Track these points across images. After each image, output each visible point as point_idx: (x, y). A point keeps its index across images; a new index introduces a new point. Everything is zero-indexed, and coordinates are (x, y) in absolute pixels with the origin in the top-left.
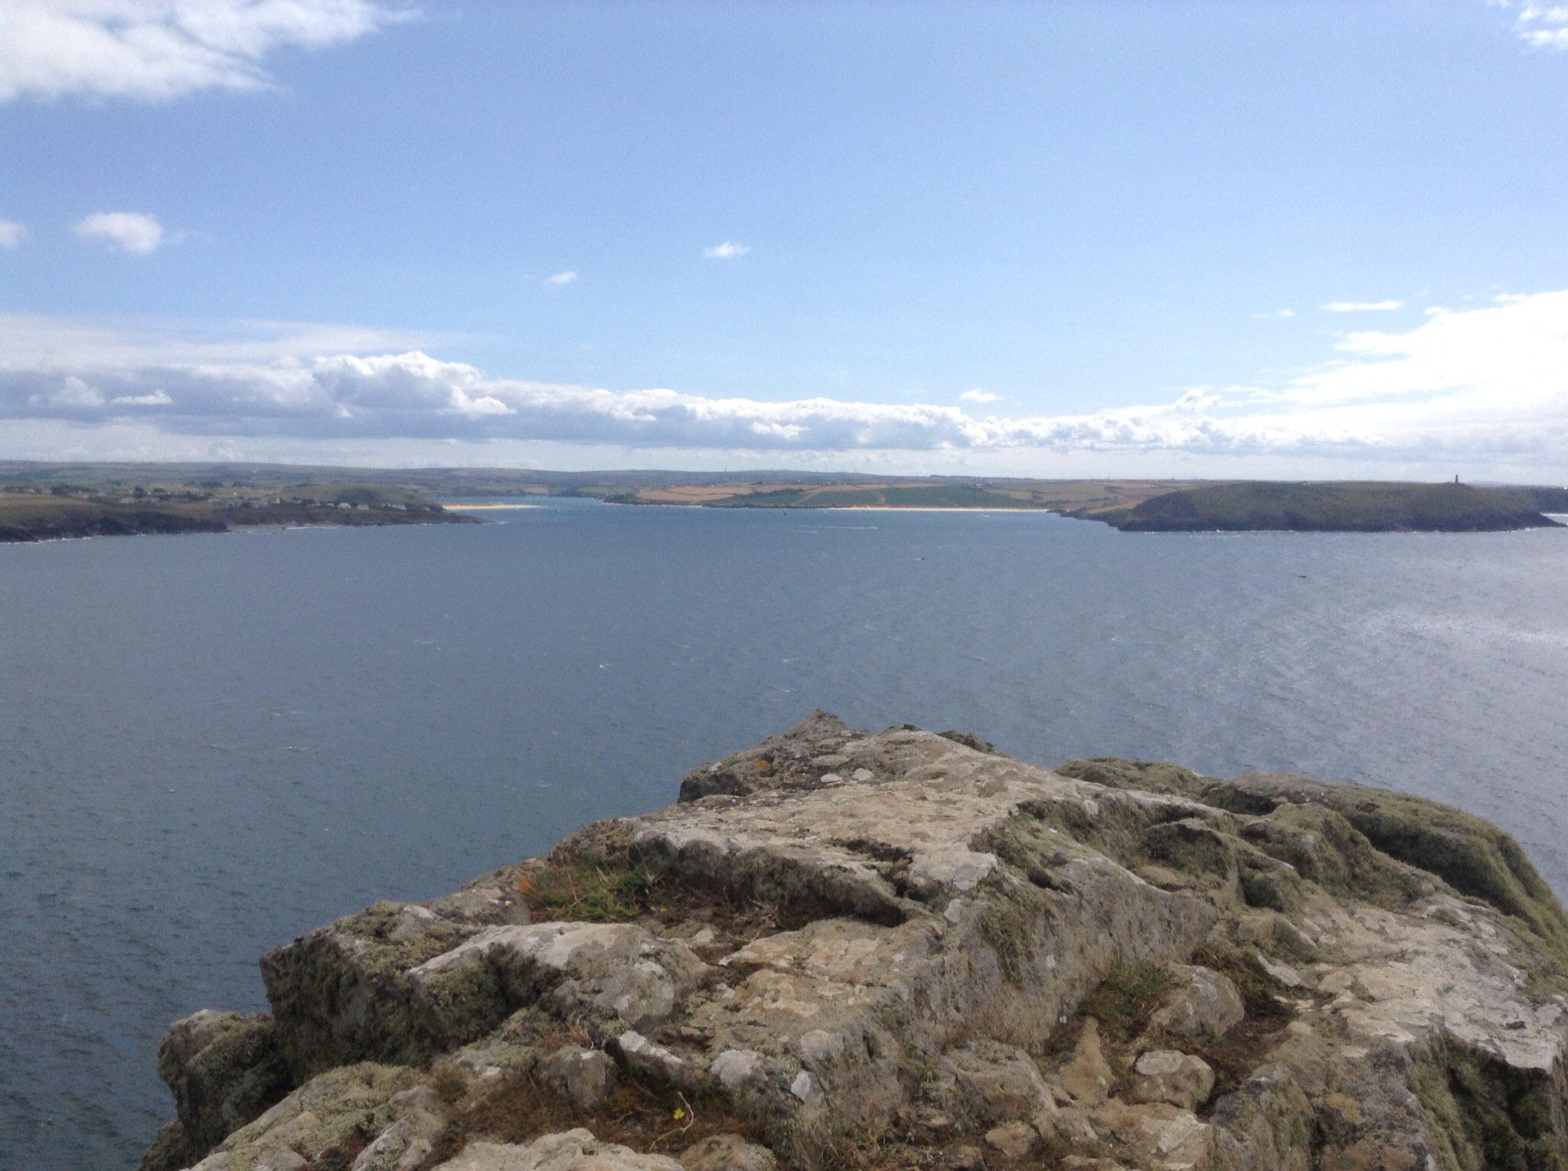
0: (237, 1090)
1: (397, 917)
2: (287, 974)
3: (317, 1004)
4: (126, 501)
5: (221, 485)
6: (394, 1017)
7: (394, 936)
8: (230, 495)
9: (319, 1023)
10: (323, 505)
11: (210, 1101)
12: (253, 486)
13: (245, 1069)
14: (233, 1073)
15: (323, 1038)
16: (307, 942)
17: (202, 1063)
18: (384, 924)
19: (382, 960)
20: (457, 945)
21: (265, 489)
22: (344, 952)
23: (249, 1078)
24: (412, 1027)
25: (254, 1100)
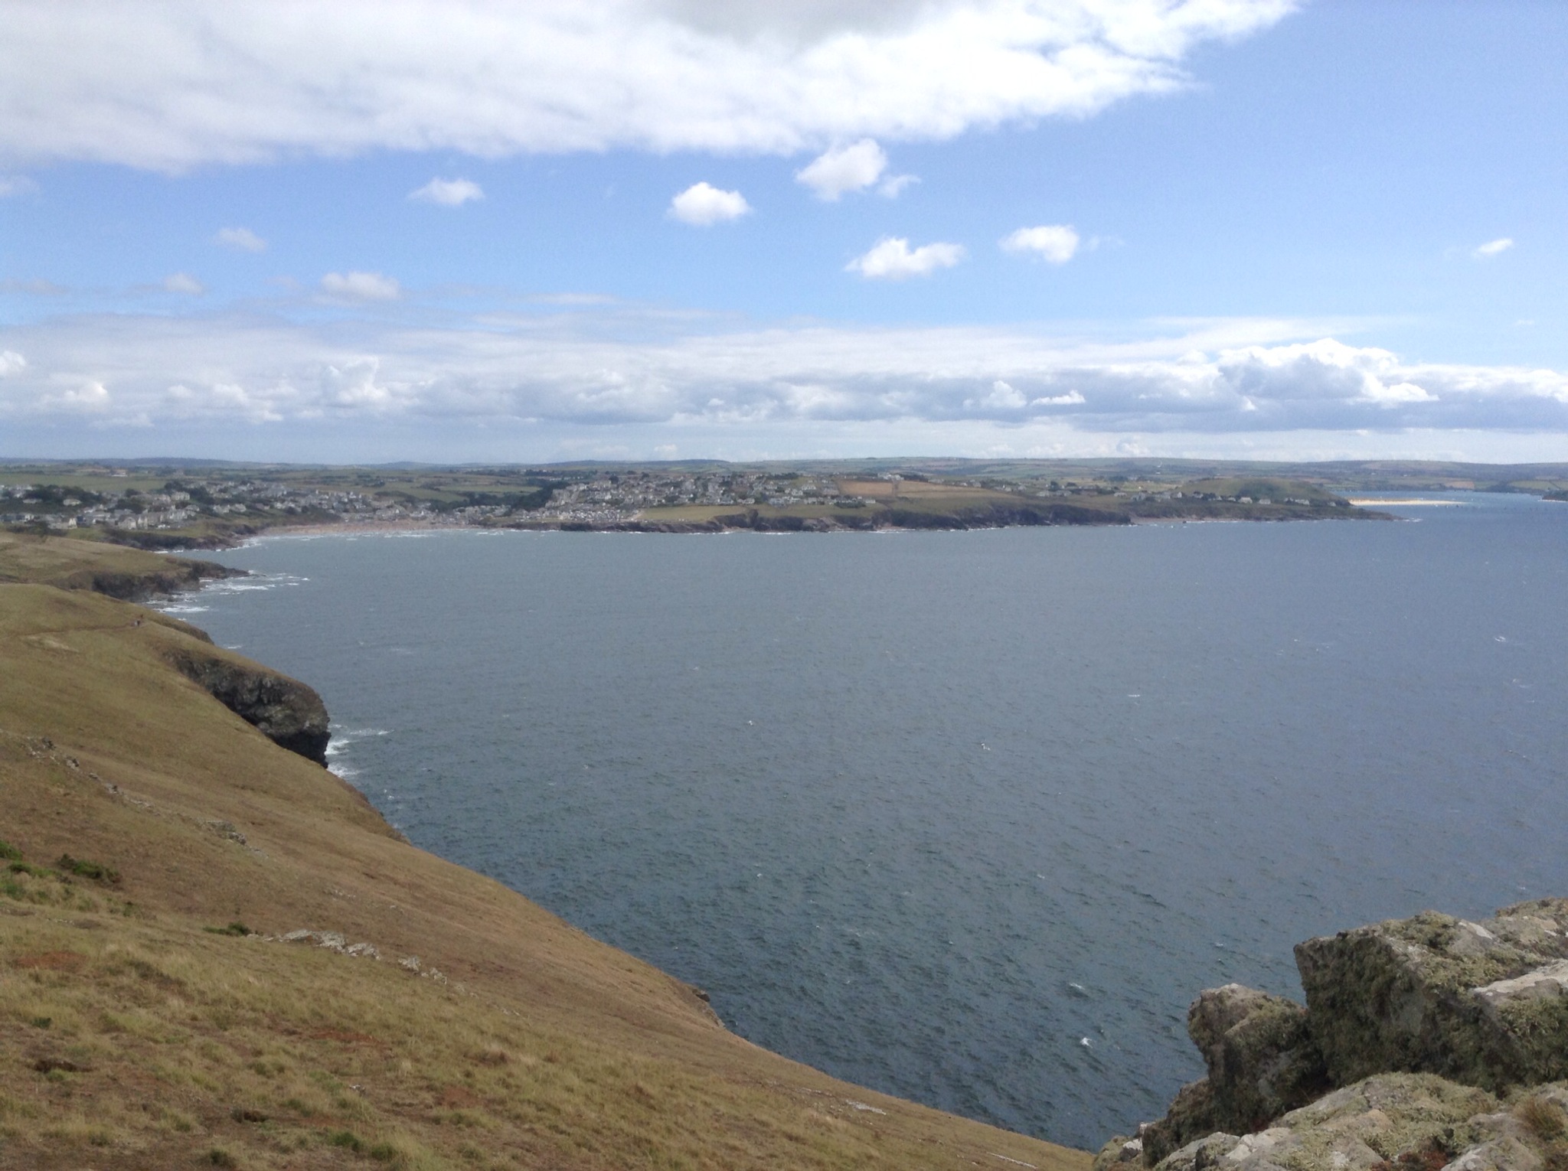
0: (1272, 1071)
1: (1452, 930)
2: (1326, 966)
3: (1363, 1002)
4: (1042, 494)
5: (1127, 480)
6: (1459, 1034)
7: (1455, 948)
8: (1134, 488)
9: (1362, 1022)
10: (1224, 499)
11: (1248, 1073)
12: (1157, 481)
13: (1280, 1051)
14: (1268, 1051)
15: (1367, 1038)
16: (1353, 939)
17: (1240, 1036)
18: (1439, 935)
19: (1442, 973)
20: (1522, 973)
21: (1167, 483)
22: (1397, 956)
23: (1283, 1061)
24: (1481, 1049)
25: (1289, 1083)
